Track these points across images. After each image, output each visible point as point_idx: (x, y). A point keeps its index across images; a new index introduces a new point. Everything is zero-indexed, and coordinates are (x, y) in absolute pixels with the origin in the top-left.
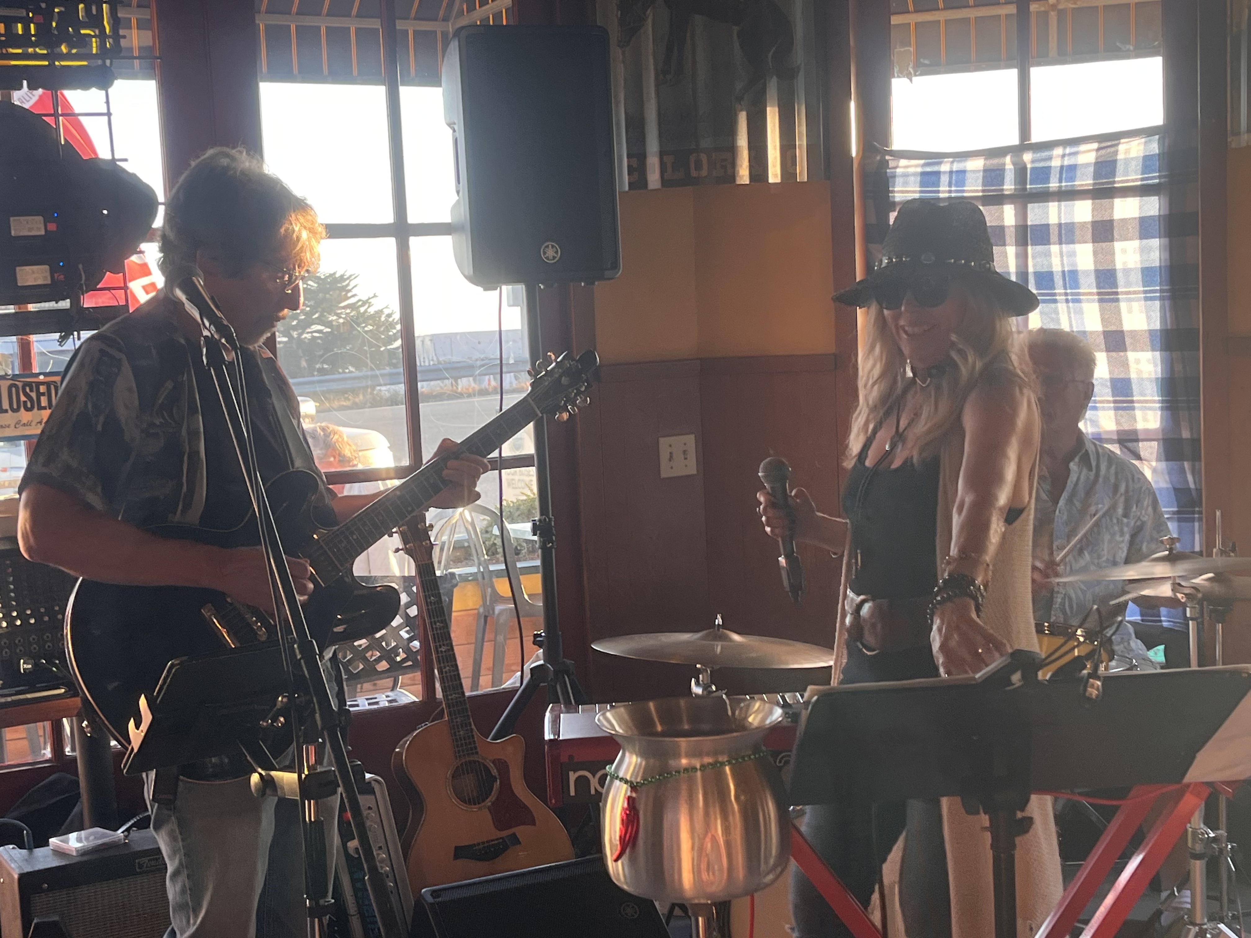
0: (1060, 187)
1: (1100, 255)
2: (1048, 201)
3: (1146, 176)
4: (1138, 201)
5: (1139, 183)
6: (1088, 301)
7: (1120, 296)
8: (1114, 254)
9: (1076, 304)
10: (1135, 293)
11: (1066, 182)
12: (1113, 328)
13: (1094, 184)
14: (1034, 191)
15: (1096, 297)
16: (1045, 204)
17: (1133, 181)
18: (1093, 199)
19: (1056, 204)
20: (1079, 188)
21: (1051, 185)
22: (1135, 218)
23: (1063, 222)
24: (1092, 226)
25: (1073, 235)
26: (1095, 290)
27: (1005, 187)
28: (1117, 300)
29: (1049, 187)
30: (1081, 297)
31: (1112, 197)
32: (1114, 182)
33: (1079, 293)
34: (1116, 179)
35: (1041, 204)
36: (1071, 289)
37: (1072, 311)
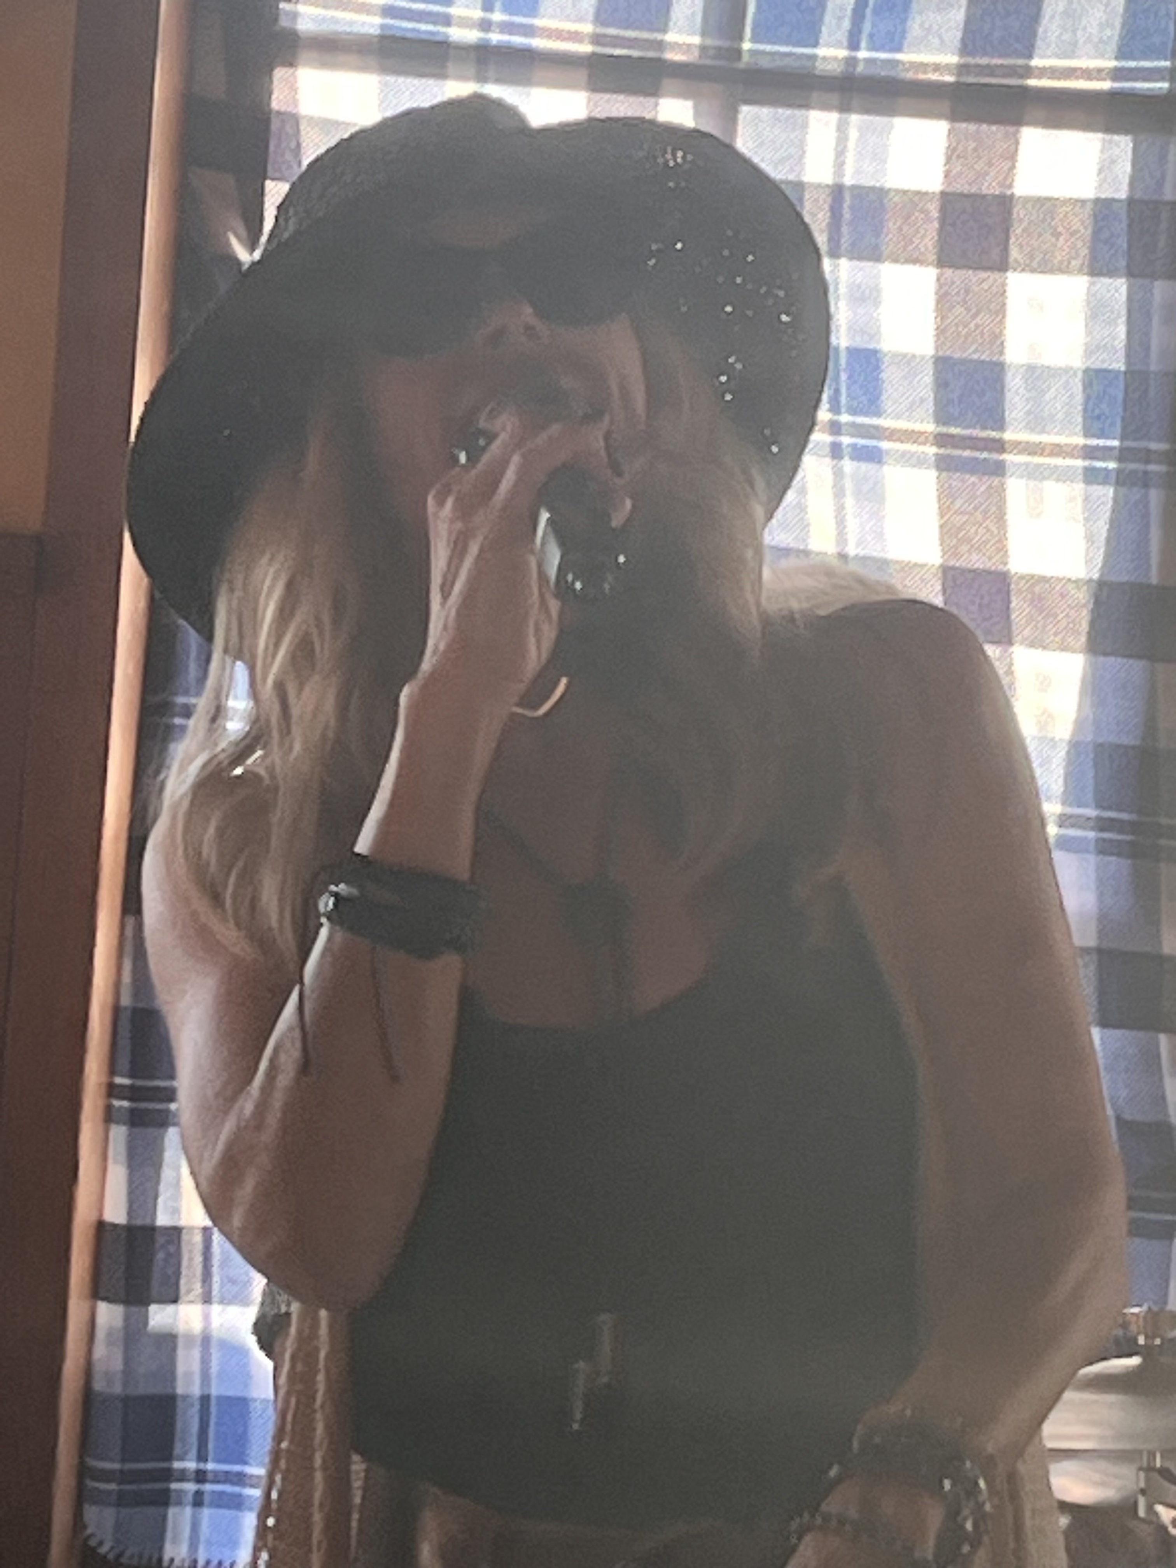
0: (851, 62)
1: (959, 310)
2: (807, 106)
3: (1132, 64)
4: (1098, 145)
5: (1106, 85)
6: (906, 459)
7: (1007, 457)
8: (1001, 311)
9: (864, 467)
10: (1057, 450)
11: (872, 48)
12: (976, 561)
13: (962, 69)
14: (765, 63)
15: (932, 450)
16: (798, 113)
17: (1087, 74)
18: (953, 117)
19: (833, 117)
20: (910, 75)
21: (821, 51)
22: (1083, 202)
23: (848, 180)
24: (943, 210)
25: (877, 232)
26: (930, 427)
27: (670, 37)
28: (999, 469)
29: (814, 57)
30: (885, 445)
31: (1018, 122)
32: (1028, 72)
33: (876, 428)
34: (1036, 62)
35: (783, 112)
36: (853, 411)
37: (848, 485)
